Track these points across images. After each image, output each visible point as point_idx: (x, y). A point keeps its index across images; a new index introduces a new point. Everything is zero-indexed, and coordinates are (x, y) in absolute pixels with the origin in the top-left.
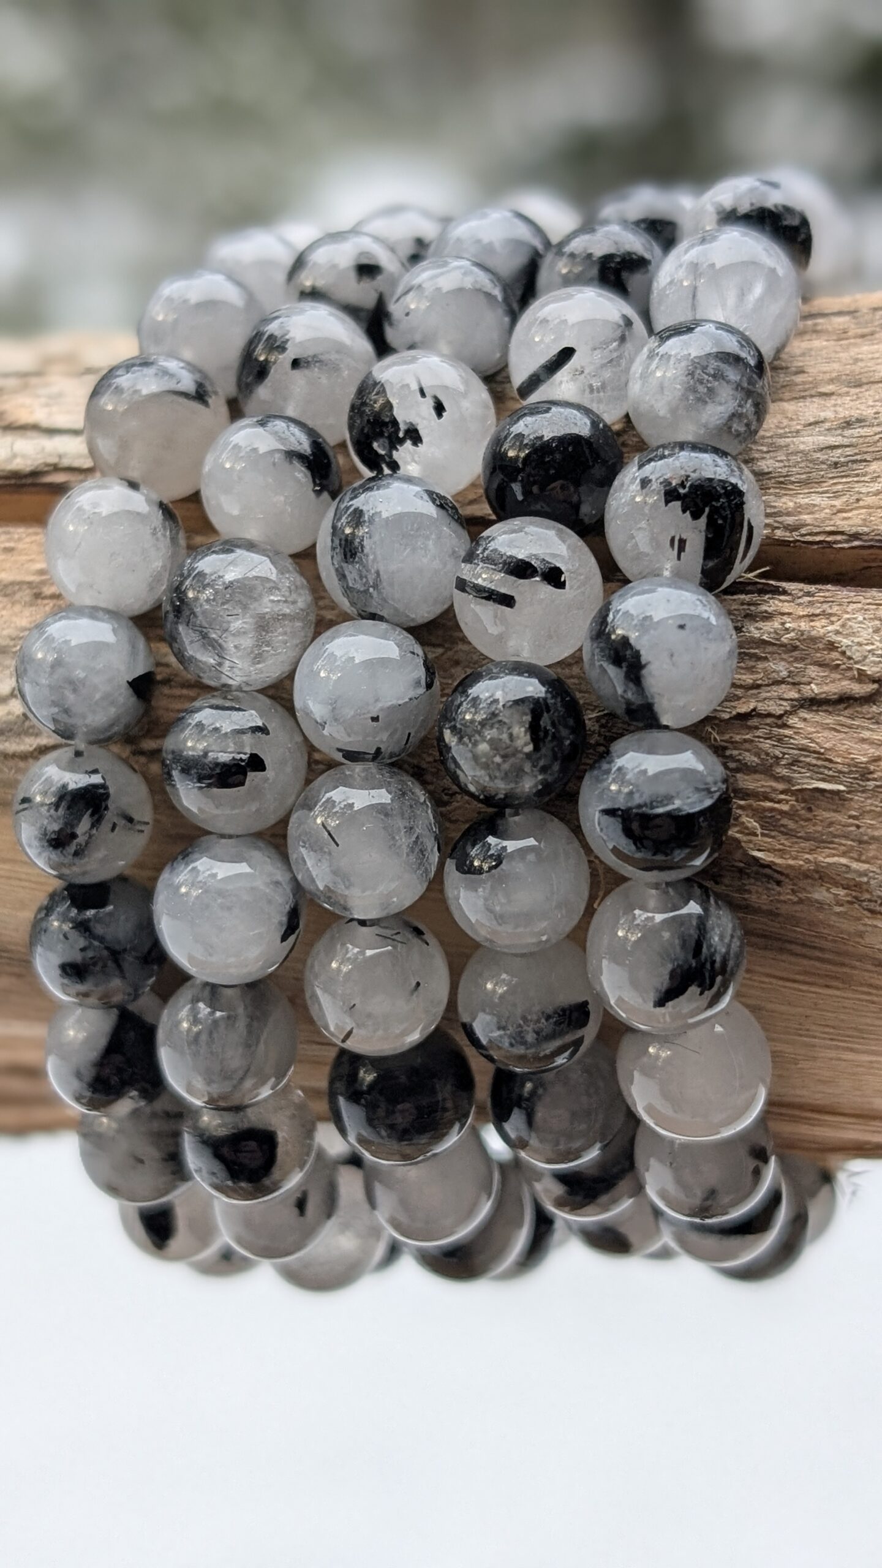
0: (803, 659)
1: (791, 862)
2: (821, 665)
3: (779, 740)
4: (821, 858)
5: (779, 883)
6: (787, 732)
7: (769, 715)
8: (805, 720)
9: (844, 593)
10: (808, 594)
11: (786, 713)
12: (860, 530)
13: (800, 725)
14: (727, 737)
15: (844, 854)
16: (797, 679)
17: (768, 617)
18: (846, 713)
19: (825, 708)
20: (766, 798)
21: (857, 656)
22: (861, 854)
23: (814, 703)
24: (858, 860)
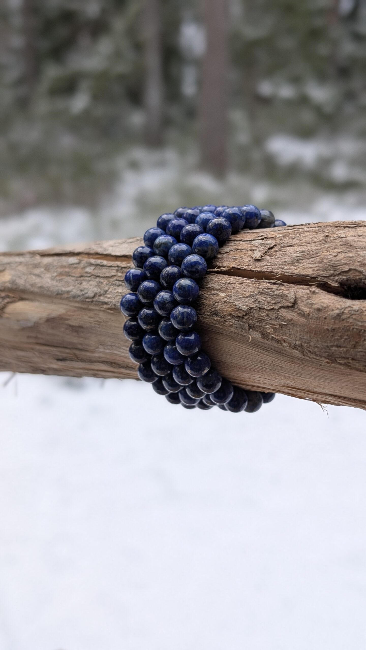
0: (283, 298)
1: (279, 338)
2: (285, 300)
3: (277, 314)
4: (284, 337)
5: (278, 342)
6: (278, 312)
7: (276, 309)
8: (282, 310)
9: (293, 286)
10: (288, 286)
11: (279, 309)
12: (298, 273)
13: (281, 311)
14: (269, 313)
15: (287, 337)
16: (281, 302)
17: (280, 290)
18: (288, 309)
19: (285, 308)
20: (275, 325)
21: (290, 298)
22: (290, 336)
23: (283, 307)
24: (290, 338)
